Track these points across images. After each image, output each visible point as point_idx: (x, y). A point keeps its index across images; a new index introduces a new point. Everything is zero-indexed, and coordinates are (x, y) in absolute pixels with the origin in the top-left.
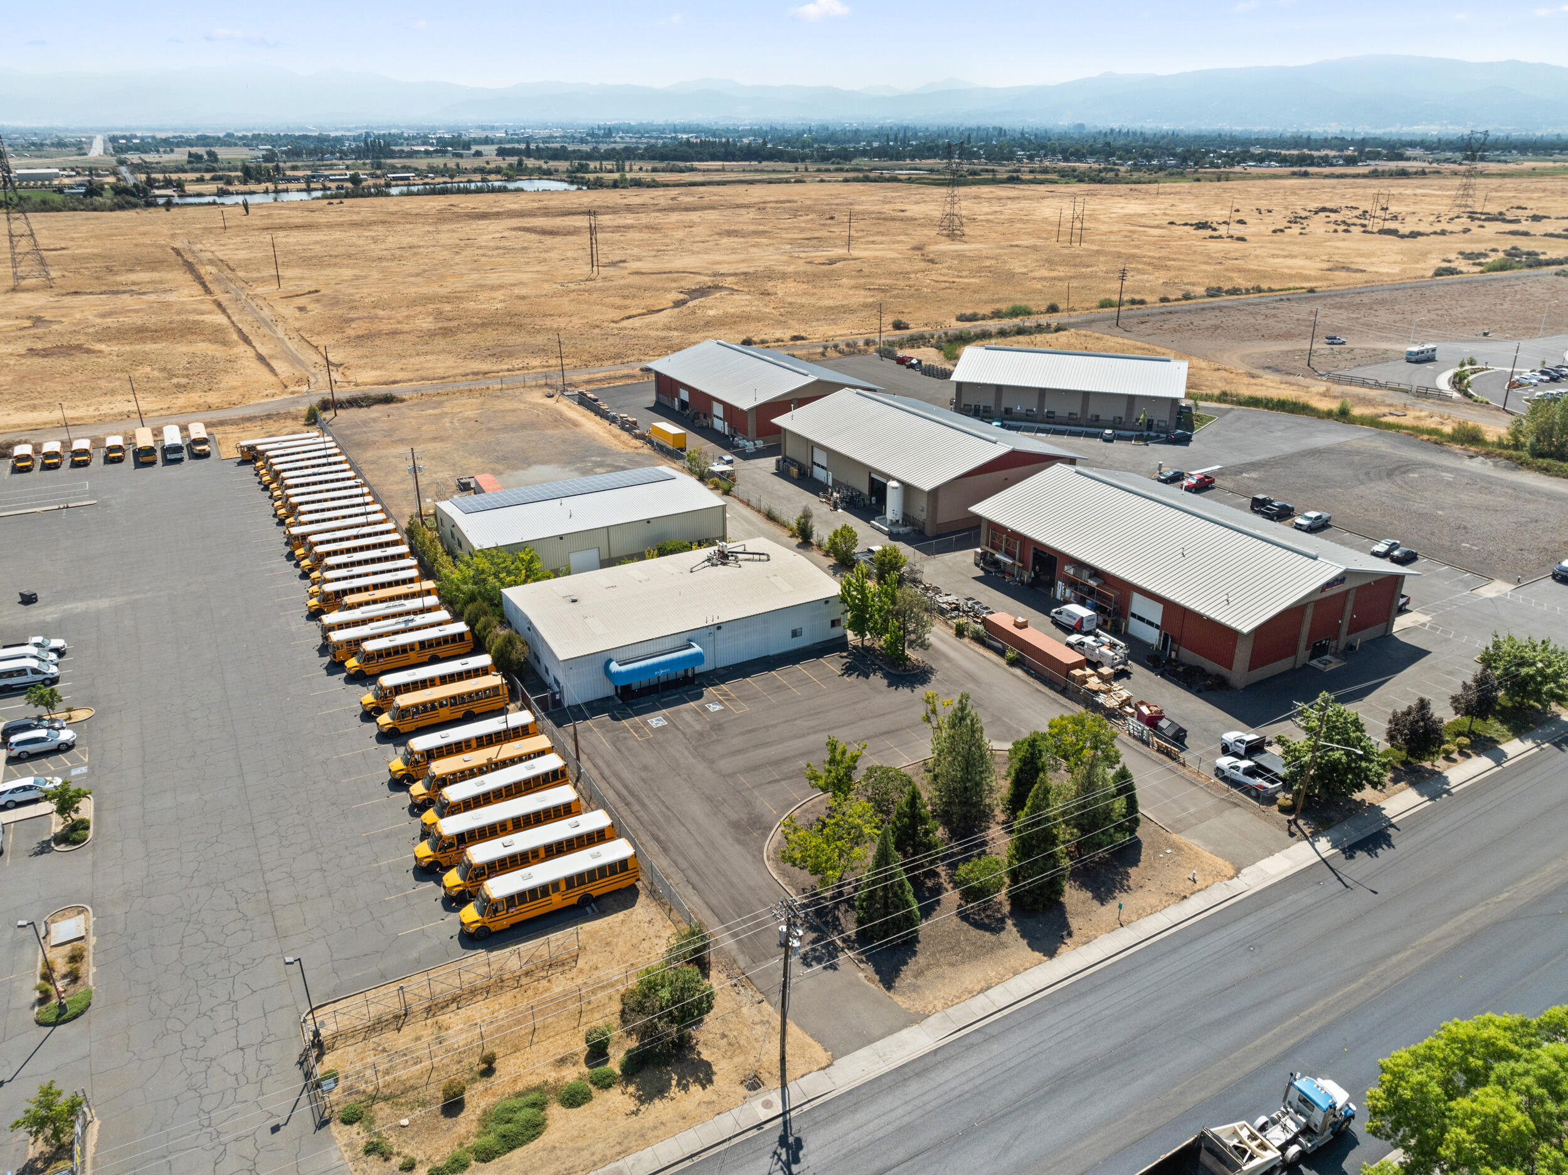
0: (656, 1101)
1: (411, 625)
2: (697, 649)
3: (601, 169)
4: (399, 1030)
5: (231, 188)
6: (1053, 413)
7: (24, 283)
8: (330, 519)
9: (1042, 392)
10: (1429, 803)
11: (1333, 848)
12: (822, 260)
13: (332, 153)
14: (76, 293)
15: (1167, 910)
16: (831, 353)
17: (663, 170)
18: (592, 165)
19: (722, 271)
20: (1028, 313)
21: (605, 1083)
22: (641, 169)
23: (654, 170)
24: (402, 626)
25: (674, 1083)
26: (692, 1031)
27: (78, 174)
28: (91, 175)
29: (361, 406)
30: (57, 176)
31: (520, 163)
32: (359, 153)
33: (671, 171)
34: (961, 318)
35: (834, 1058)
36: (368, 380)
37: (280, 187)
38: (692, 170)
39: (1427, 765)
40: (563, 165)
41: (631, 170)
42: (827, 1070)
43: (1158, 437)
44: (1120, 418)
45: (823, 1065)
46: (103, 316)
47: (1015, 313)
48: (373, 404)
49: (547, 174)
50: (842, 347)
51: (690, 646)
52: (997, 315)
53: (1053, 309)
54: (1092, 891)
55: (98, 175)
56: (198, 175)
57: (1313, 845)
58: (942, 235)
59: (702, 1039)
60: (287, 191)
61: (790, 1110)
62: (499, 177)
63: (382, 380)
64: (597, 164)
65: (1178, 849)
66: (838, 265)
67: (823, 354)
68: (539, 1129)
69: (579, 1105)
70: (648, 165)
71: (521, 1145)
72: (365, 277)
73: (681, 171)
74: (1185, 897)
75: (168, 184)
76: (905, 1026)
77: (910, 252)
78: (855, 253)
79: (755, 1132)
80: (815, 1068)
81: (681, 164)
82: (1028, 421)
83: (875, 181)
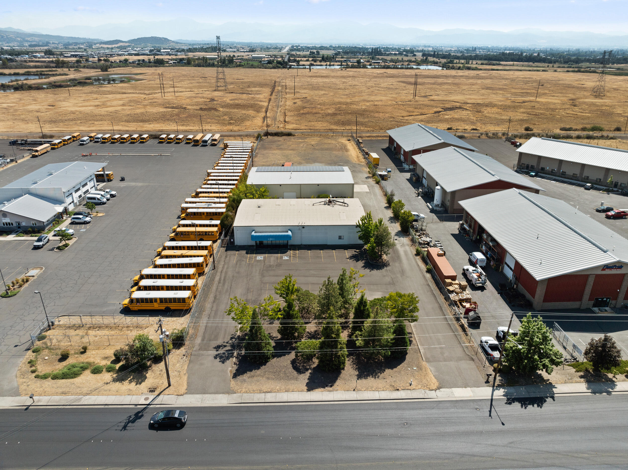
0: (118, 383)
1: (210, 206)
2: (290, 233)
3: (459, 63)
4: (76, 330)
5: (315, 64)
6: (565, 172)
7: (220, 88)
8: (225, 169)
9: (561, 162)
10: (590, 394)
11: (504, 396)
12: (521, 101)
13: (360, 53)
14: (232, 93)
15: (383, 392)
16: (484, 137)
17: (486, 64)
18: (455, 61)
19: (468, 102)
20: (601, 130)
21: (109, 370)
22: (477, 63)
23: (482, 64)
24: (206, 206)
25: (129, 379)
26: (153, 365)
27: (271, 57)
28: (275, 57)
29: (279, 136)
30: (264, 57)
31: (426, 59)
32: (370, 54)
33: (490, 65)
34: (562, 129)
35: (186, 393)
36: (290, 128)
37: (332, 64)
38: (499, 64)
39: (610, 376)
40: (443, 61)
41: (472, 63)
42: (179, 397)
43: (618, 191)
44: (600, 179)
45: (179, 394)
46: (231, 100)
47: (594, 129)
48: (283, 136)
49: (435, 63)
50: (490, 135)
51: (288, 232)
52: (584, 129)
53: (618, 129)
54: (359, 372)
55: (277, 58)
56: (307, 59)
57: (493, 390)
58: (593, 95)
59: (153, 369)
60: (333, 65)
61: (151, 404)
62: (415, 64)
63: (295, 128)
64: (458, 61)
65: (420, 368)
66: (526, 104)
67: (479, 137)
68: (76, 376)
69: (95, 374)
70: (480, 62)
71: (66, 378)
72: (327, 94)
73: (494, 65)
74: (398, 390)
75: (295, 61)
76: (223, 393)
77: (567, 101)
78: (538, 99)
79: (133, 406)
80: (176, 394)
81: (495, 62)
82: (551, 175)
83: (583, 72)
